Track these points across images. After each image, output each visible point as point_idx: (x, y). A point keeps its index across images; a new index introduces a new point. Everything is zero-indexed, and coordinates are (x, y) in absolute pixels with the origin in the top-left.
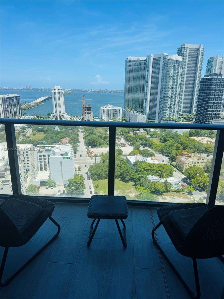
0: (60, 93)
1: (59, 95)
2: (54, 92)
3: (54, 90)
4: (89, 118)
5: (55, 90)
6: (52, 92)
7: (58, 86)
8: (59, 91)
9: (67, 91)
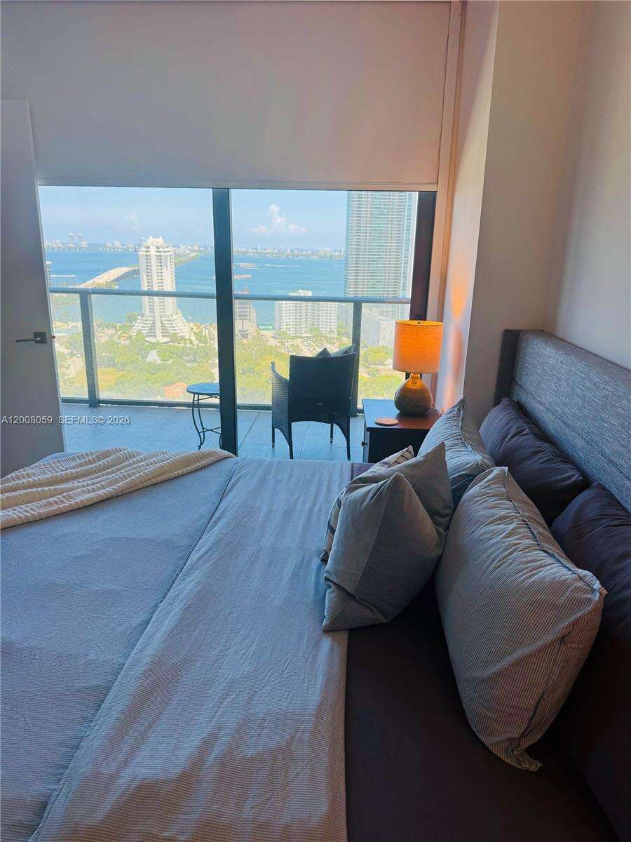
0: (163, 258)
1: (161, 263)
2: (146, 255)
3: (145, 250)
4: (245, 329)
5: (148, 248)
6: (140, 253)
7: (156, 236)
8: (160, 252)
9: (188, 252)
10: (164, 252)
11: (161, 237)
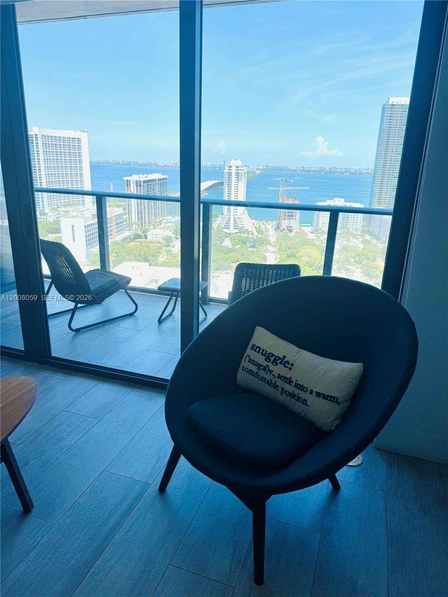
0: (239, 174)
1: (238, 178)
2: (229, 172)
3: (228, 168)
4: (291, 225)
5: (230, 167)
6: (225, 171)
7: (236, 159)
8: (239, 170)
9: (255, 170)
10: (241, 170)
11: (240, 160)
